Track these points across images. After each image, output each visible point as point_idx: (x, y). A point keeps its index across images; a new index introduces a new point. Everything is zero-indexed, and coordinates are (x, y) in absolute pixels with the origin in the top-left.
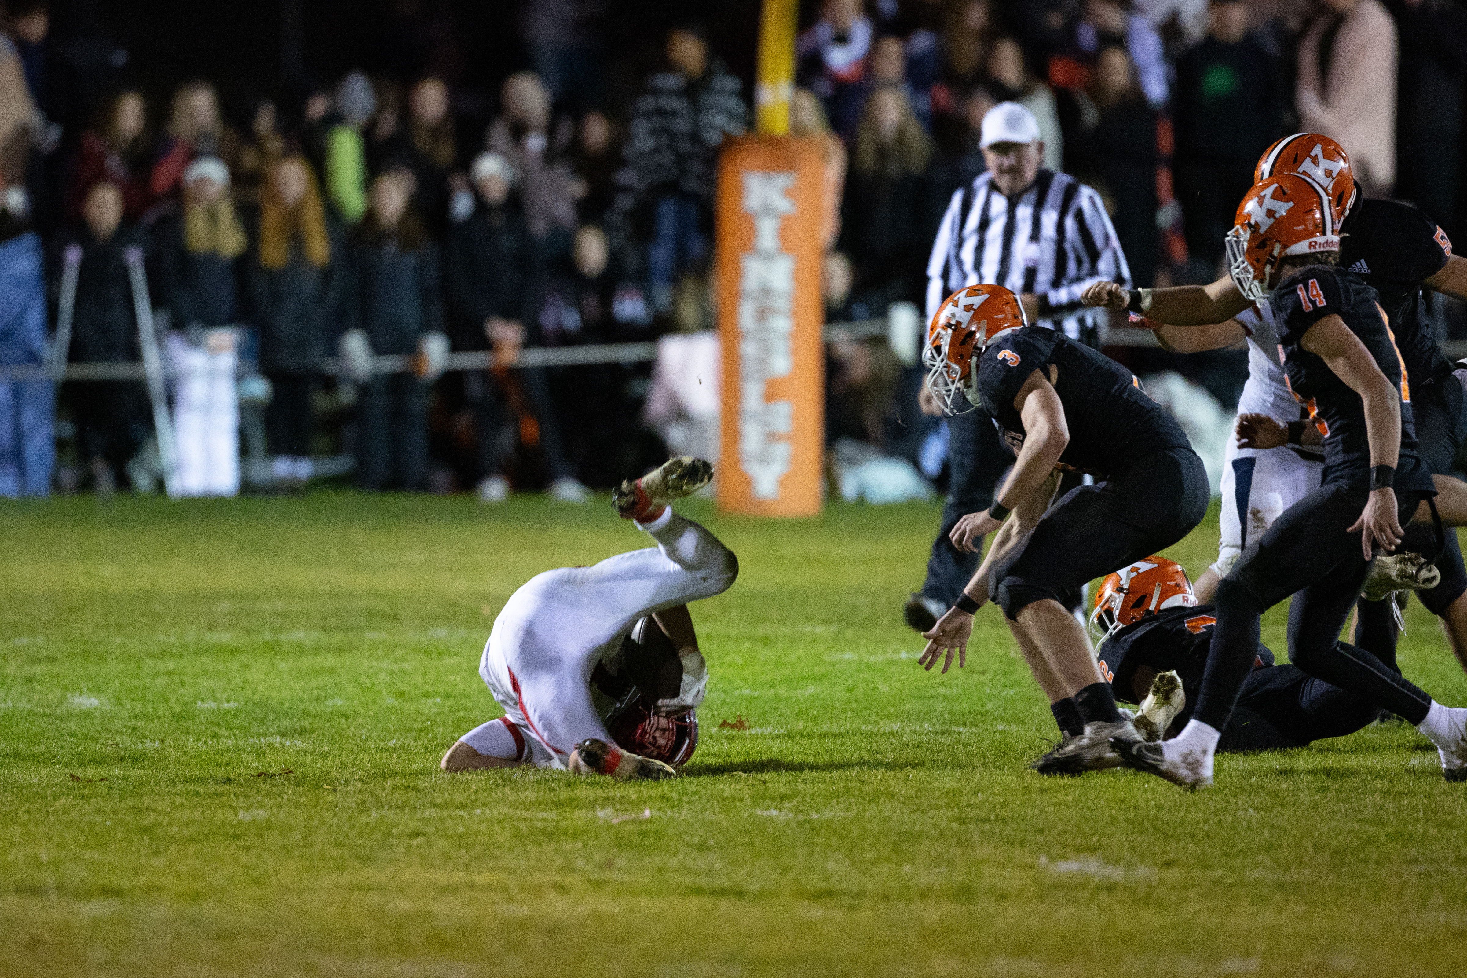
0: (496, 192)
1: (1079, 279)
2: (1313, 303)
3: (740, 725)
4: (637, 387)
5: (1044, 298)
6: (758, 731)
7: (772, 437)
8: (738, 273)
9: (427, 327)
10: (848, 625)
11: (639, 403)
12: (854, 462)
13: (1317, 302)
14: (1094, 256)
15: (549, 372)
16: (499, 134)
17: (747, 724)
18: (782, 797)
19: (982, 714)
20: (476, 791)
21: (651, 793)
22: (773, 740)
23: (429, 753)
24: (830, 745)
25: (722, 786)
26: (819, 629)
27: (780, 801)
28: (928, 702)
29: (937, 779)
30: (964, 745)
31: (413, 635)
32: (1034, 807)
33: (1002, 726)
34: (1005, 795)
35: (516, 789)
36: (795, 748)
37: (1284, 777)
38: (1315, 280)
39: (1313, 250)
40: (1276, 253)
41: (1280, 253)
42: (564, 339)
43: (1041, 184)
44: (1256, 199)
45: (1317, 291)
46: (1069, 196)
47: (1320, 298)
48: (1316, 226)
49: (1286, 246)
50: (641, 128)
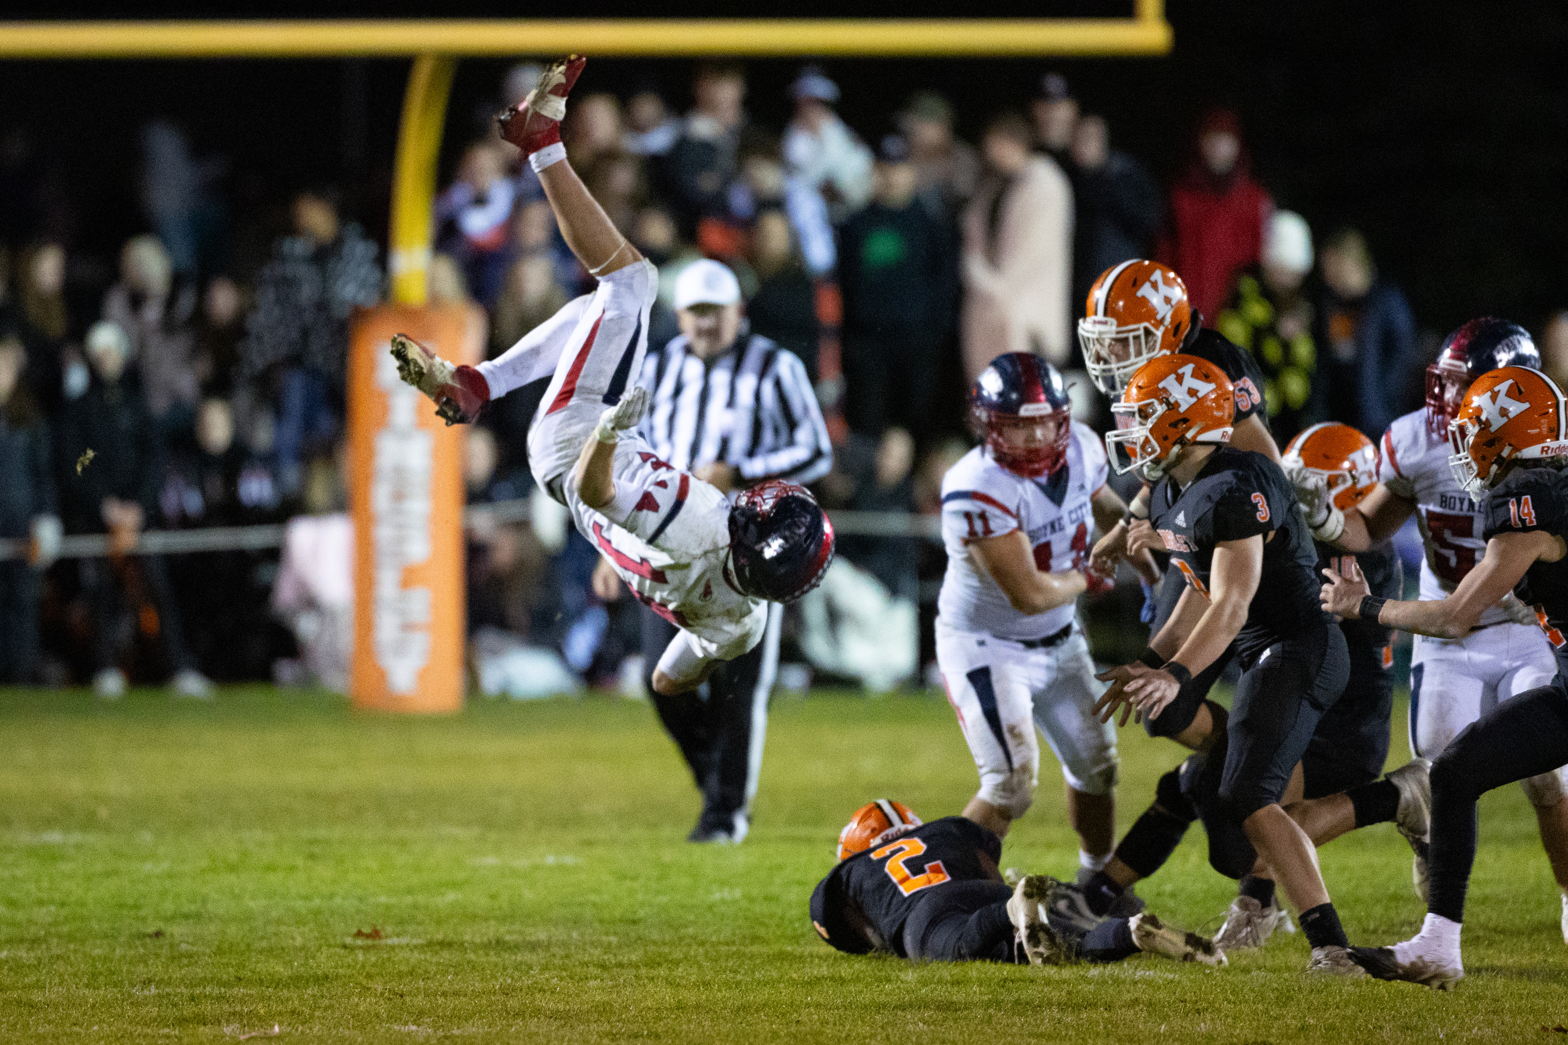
0: (113, 365)
1: (775, 449)
2: (1523, 521)
3: (375, 934)
4: (264, 573)
5: (737, 470)
6: (395, 941)
7: (407, 627)
8: (371, 453)
9: (39, 509)
10: (490, 827)
11: (266, 592)
13: (1527, 521)
14: (792, 424)
15: (170, 558)
16: (116, 303)
17: (382, 934)
18: (421, 1013)
19: (634, 922)
20: (93, 1006)
21: (280, 1008)
22: (411, 950)
23: (42, 966)
24: (472, 956)
25: (356, 1000)
26: (460, 832)
27: (419, 1016)
28: (578, 910)
29: (586, 993)
30: (615, 955)
31: (25, 838)
32: (689, 1021)
33: (655, 936)
34: (657, 1009)
35: (136, 1004)
36: (434, 960)
37: (956, 989)
38: (1529, 497)
39: (1544, 455)
40: (1505, 454)
41: (1510, 455)
42: (186, 523)
43: (740, 349)
44: (1489, 393)
45: (1529, 509)
46: (768, 361)
47: (1530, 518)
48: (1551, 430)
49: (1517, 449)
50: (267, 297)
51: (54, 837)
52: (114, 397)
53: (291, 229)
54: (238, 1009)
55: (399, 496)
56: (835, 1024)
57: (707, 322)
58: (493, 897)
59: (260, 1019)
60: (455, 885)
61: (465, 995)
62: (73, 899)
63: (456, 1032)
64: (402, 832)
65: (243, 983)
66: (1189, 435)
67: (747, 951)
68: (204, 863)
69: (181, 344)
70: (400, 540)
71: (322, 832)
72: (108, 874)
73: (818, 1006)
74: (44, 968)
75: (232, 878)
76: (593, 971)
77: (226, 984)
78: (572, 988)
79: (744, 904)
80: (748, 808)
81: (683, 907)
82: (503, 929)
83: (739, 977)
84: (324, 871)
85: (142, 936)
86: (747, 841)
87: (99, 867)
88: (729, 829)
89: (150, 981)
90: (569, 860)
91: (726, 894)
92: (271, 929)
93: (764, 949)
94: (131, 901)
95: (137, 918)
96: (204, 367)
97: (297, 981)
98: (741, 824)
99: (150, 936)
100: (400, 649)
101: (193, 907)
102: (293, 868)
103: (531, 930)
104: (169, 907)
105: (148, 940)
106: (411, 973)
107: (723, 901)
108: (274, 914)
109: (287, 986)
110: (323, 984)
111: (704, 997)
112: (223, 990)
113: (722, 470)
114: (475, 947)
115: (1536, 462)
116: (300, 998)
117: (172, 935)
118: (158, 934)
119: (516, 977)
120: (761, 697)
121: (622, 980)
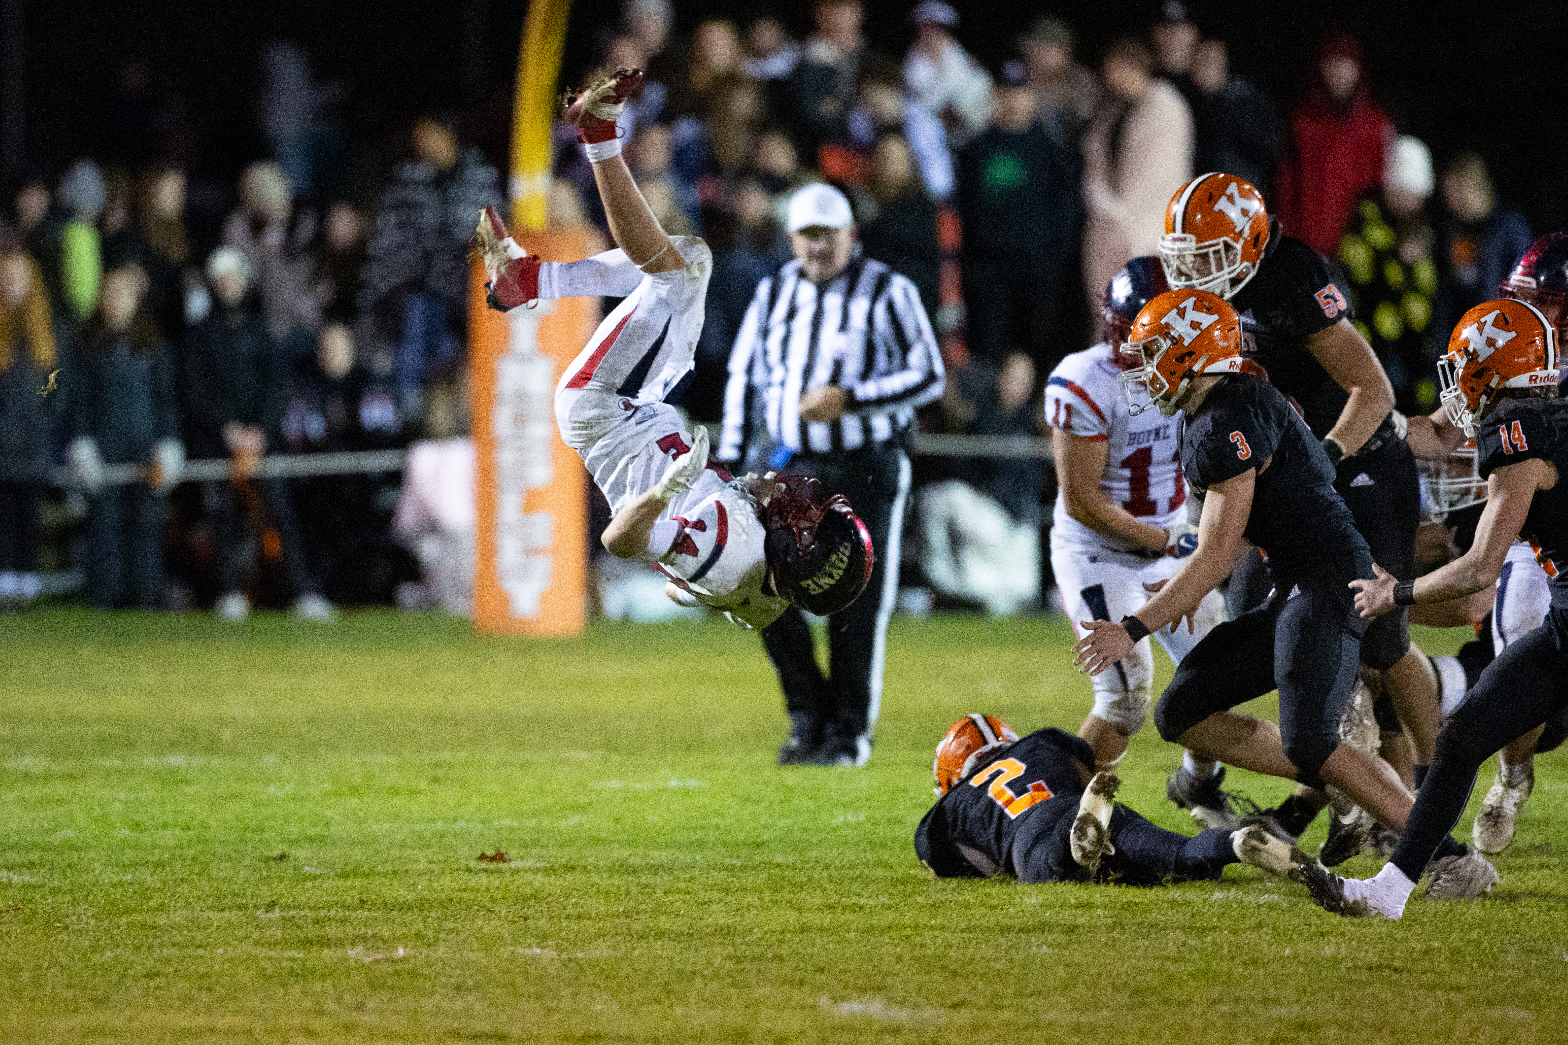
0: (234, 290)
1: (888, 373)
2: (1514, 447)
3: (499, 857)
4: (386, 497)
5: (850, 393)
6: (519, 864)
7: (530, 551)
8: (492, 377)
9: (161, 433)
10: (614, 750)
11: (389, 516)
12: (619, 577)
13: (1519, 446)
14: (905, 347)
15: (292, 482)
16: (237, 228)
17: (506, 857)
18: (544, 936)
19: (758, 845)
20: (218, 929)
21: (404, 930)
22: (535, 873)
23: (167, 888)
24: (595, 879)
25: (480, 923)
26: (583, 755)
27: (543, 938)
28: (700, 833)
29: (710, 915)
30: (739, 878)
31: (149, 762)
32: (813, 944)
33: (778, 859)
34: (783, 932)
35: (261, 927)
36: (558, 883)
37: (1080, 912)
38: (1518, 422)
39: (1533, 384)
40: (1493, 384)
41: (1499, 383)
42: (308, 447)
43: (853, 272)
44: (1476, 325)
45: (1519, 434)
46: (881, 285)
47: (1521, 443)
48: (1539, 359)
49: (1505, 378)
50: (388, 221)
51: (178, 760)
52: (236, 321)
53: (413, 154)
54: (362, 932)
55: (520, 420)
56: (959, 948)
57: (819, 246)
58: (617, 820)
59: (384, 941)
60: (578, 808)
61: (589, 918)
62: (196, 822)
63: (580, 955)
64: (525, 755)
65: (367, 906)
66: (1196, 368)
67: (871, 875)
68: (327, 786)
69: (303, 268)
70: (522, 465)
71: (446, 756)
72: (230, 797)
73: (942, 928)
74: (168, 891)
75: (355, 801)
76: (716, 895)
77: (349, 908)
78: (696, 911)
79: (867, 827)
80: (871, 732)
81: (806, 830)
82: (626, 853)
83: (862, 901)
84: (447, 795)
85: (268, 859)
86: (870, 765)
87: (223, 790)
88: (853, 753)
89: (274, 905)
90: (693, 783)
91: (850, 817)
92: (394, 853)
93: (889, 873)
94: (255, 824)
95: (261, 841)
96: (325, 291)
97: (421, 906)
98: (863, 746)
99: (274, 859)
100: (523, 573)
101: (317, 830)
102: (416, 792)
103: (654, 853)
104: (293, 830)
105: (272, 864)
106: (534, 897)
107: (847, 825)
108: (398, 838)
109: (411, 908)
110: (447, 908)
111: (828, 920)
112: (347, 913)
113: (835, 392)
114: (599, 869)
115: (1524, 392)
116: (425, 920)
117: (296, 859)
118: (282, 857)
119: (640, 901)
120: (883, 620)
121: (745, 903)
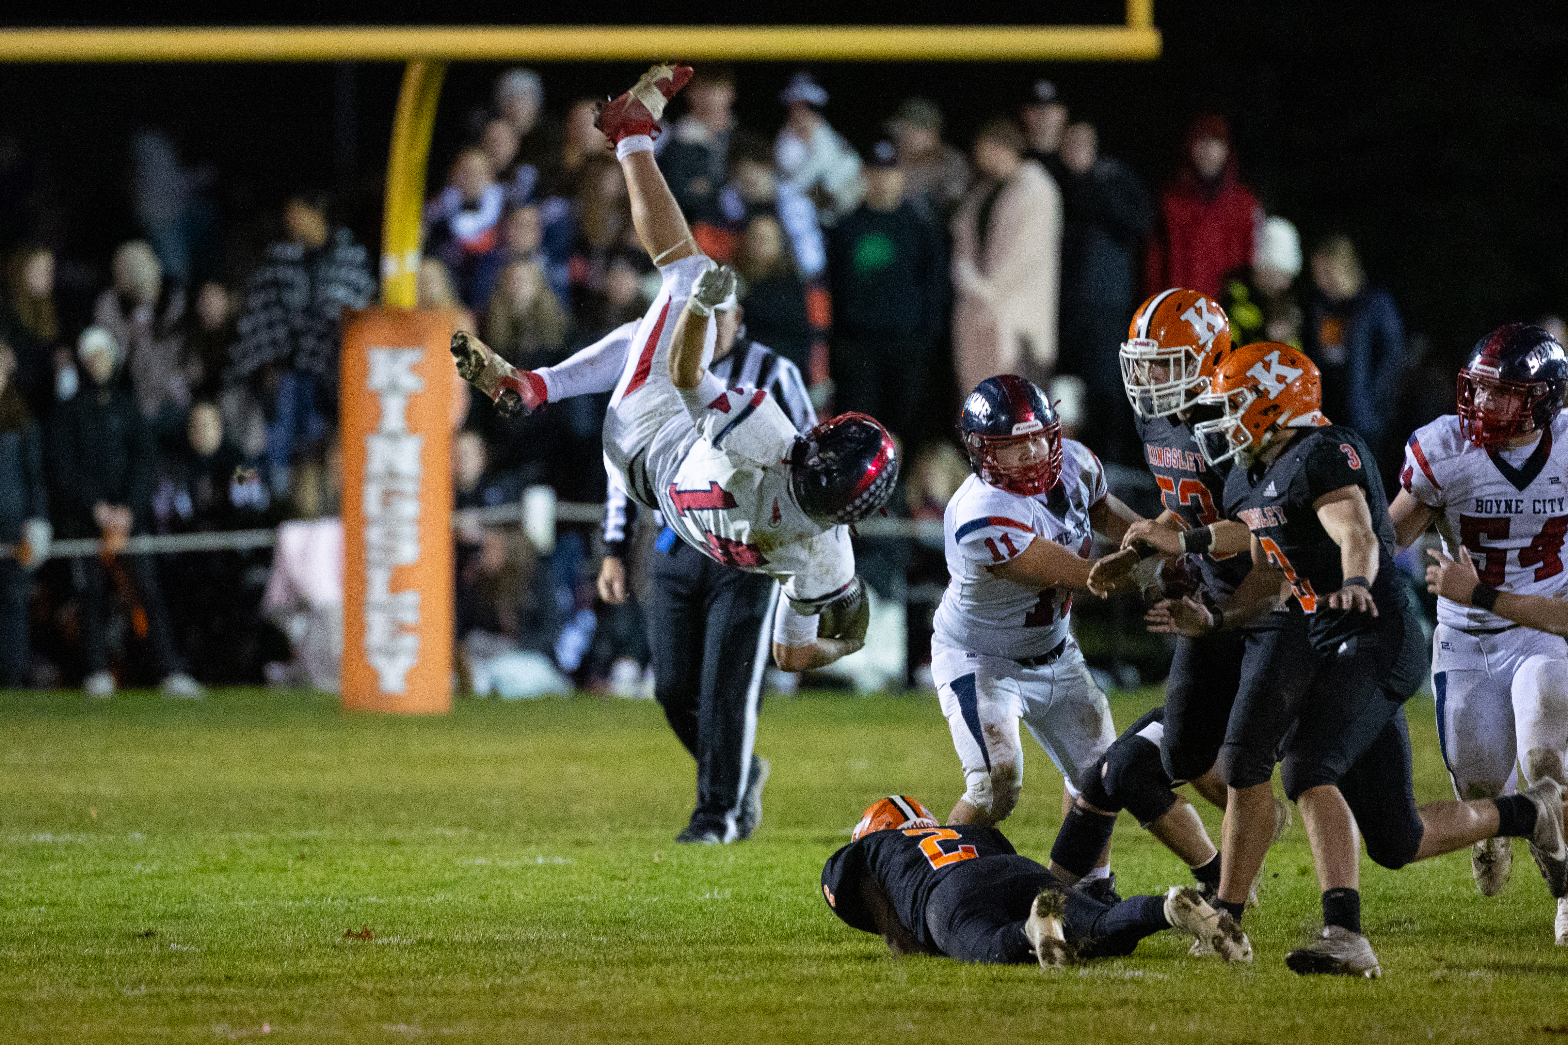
0: (103, 369)
3: (365, 935)
4: (256, 575)
6: (384, 941)
7: (400, 629)
8: (363, 456)
9: (30, 513)
10: (481, 828)
11: (259, 592)
12: (486, 656)
15: (160, 559)
16: (107, 307)
17: (373, 934)
18: (410, 1013)
19: (624, 922)
20: (84, 1005)
21: (270, 1007)
22: (401, 950)
23: (32, 965)
24: (462, 956)
25: (346, 1000)
26: (449, 833)
27: (408, 1016)
28: (566, 910)
29: (576, 993)
30: (605, 955)
31: (15, 838)
32: (679, 1022)
33: (645, 936)
34: (647, 1009)
35: (126, 1004)
36: (424, 960)
37: (945, 989)
42: (177, 526)
43: (738, 354)
50: (257, 301)
51: (45, 837)
54: (228, 1008)
56: (824, 1025)
58: (483, 898)
59: (250, 1017)
60: (445, 886)
61: (455, 994)
62: (62, 899)
63: (446, 1031)
64: (393, 833)
65: (233, 982)
66: (1280, 421)
67: (737, 951)
68: (194, 863)
71: (313, 833)
72: (98, 875)
73: (808, 1006)
74: (34, 968)
75: (222, 879)
76: (583, 970)
77: (217, 983)
78: (562, 988)
79: (733, 904)
80: (738, 808)
81: (673, 907)
82: (492, 930)
83: (728, 978)
84: (314, 872)
85: (133, 936)
87: (89, 868)
89: (140, 981)
90: (559, 860)
91: (716, 894)
92: (261, 930)
93: (754, 949)
94: (121, 901)
95: (127, 918)
97: (289, 980)
98: (731, 824)
99: (140, 936)
101: (183, 907)
102: (283, 869)
103: (521, 930)
104: (159, 906)
105: (138, 940)
106: (401, 973)
107: (713, 902)
108: (265, 915)
109: (276, 986)
110: (313, 984)
111: (693, 997)
112: (213, 989)
114: (466, 947)
116: (291, 998)
117: (162, 935)
118: (149, 934)
119: (506, 977)
121: (611, 981)
